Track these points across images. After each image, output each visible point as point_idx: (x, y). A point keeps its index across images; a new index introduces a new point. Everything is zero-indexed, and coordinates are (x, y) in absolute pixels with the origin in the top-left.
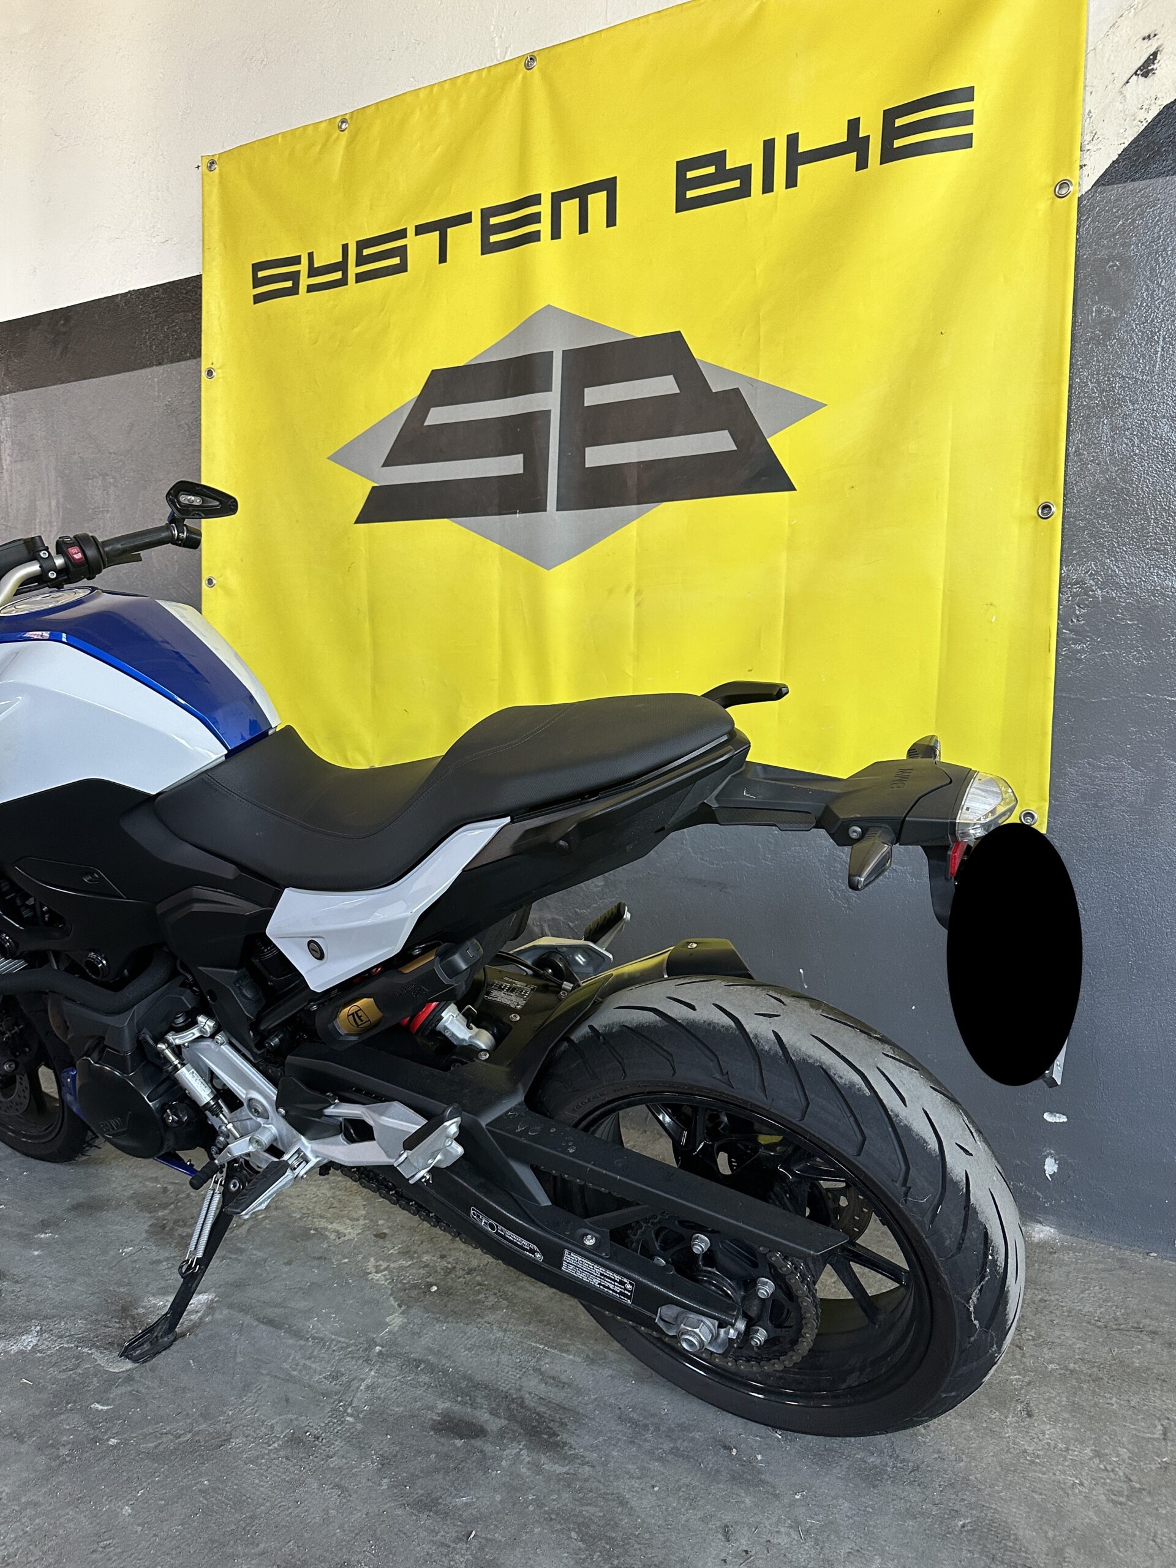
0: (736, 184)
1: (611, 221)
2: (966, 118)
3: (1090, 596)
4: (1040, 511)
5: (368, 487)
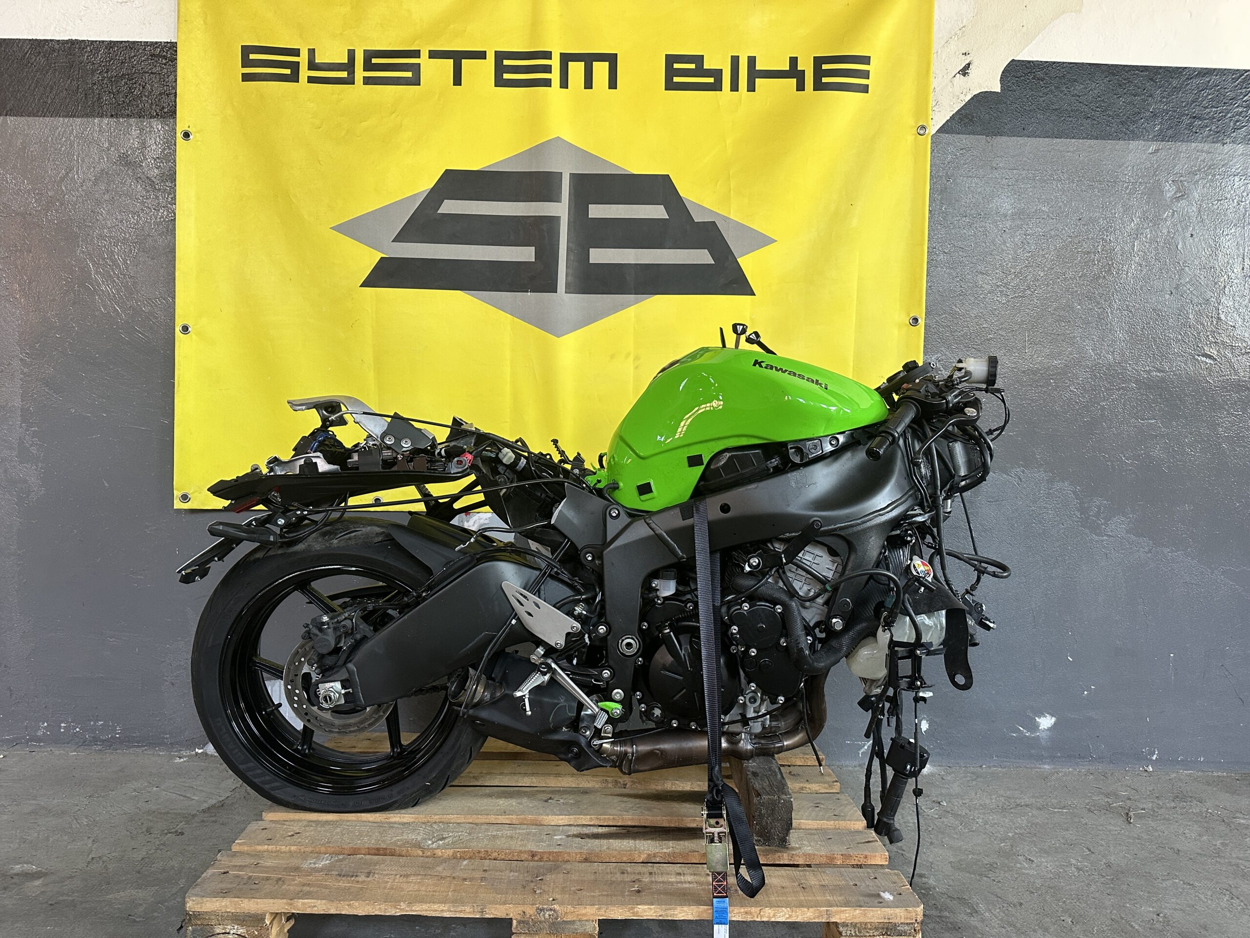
0: (711, 80)
1: (613, 84)
2: (866, 75)
3: (939, 374)
4: (910, 321)
5: (377, 256)
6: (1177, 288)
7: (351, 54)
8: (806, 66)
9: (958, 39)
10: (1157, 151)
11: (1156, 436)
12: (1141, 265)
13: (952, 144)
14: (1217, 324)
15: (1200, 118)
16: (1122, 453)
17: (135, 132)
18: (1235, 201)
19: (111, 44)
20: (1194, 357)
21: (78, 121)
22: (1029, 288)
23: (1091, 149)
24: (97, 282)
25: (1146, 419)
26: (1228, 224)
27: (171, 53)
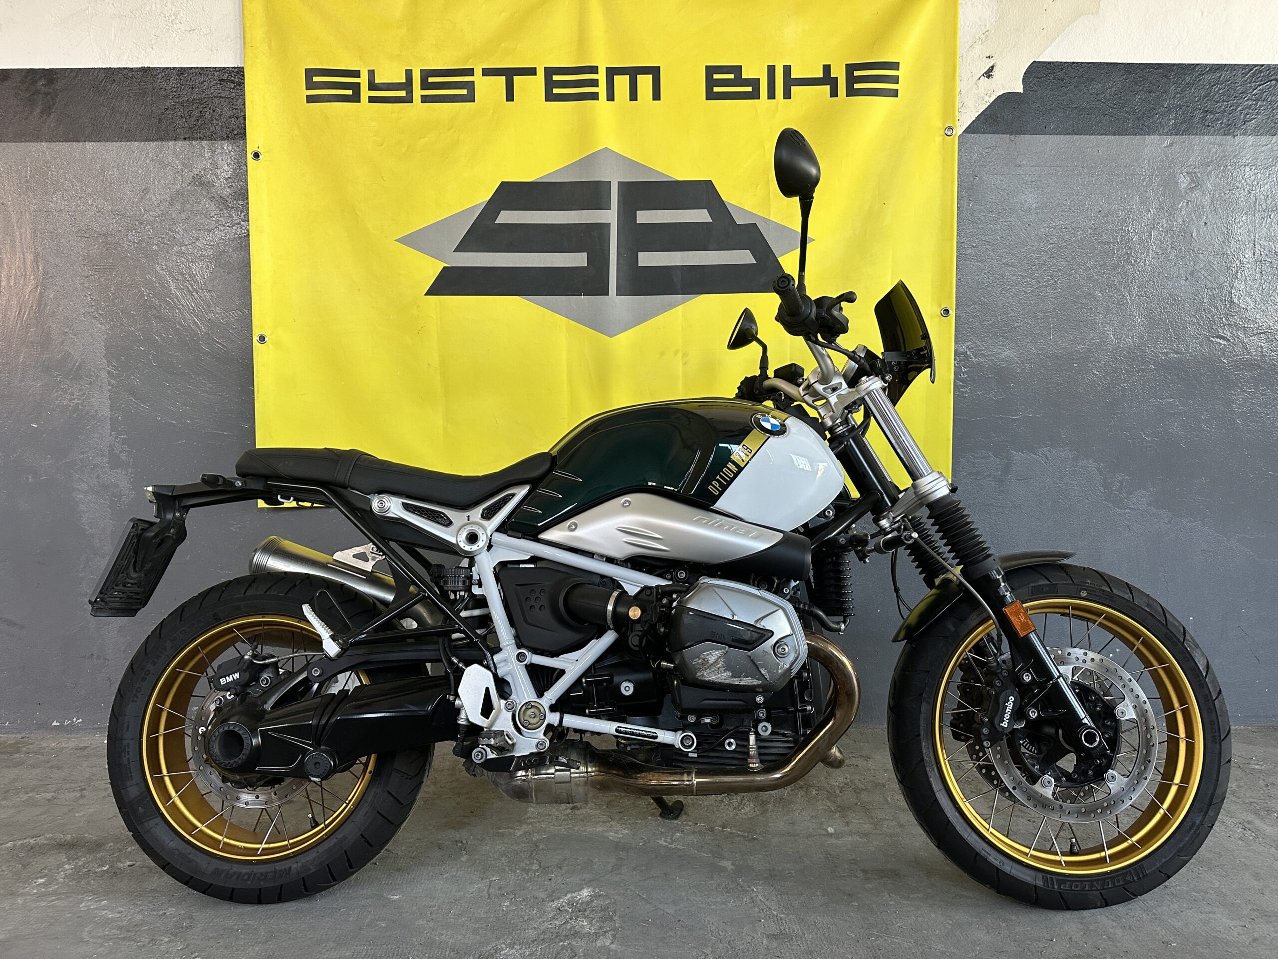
0: (749, 89)
1: (657, 96)
2: (895, 80)
3: (969, 361)
4: (942, 312)
5: (439, 266)
6: (1192, 274)
7: (409, 73)
8: (839, 73)
9: (982, 43)
10: (1171, 145)
11: (1174, 414)
12: (1157, 253)
13: (977, 144)
14: (1230, 307)
15: (1211, 112)
16: (1142, 431)
17: (208, 155)
18: (1246, 190)
19: (182, 71)
20: (1209, 339)
21: (153, 144)
22: (1053, 279)
23: (1109, 145)
24: (177, 298)
25: (1164, 398)
26: (1239, 212)
27: (238, 78)
